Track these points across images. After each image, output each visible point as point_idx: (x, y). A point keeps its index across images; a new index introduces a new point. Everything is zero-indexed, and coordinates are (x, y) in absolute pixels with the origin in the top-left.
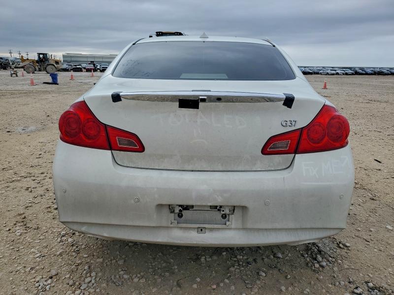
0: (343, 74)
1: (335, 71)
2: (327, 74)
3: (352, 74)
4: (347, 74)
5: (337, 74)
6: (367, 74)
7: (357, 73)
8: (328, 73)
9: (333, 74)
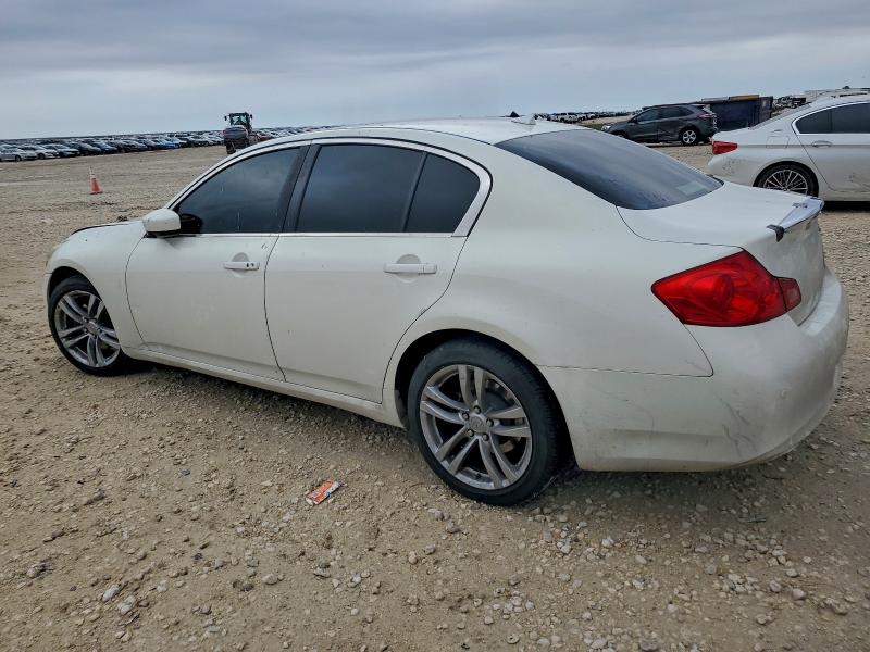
0: (55, 156)
1: (34, 149)
2: (17, 158)
3: (75, 155)
4: (62, 155)
5: (41, 156)
6: (104, 152)
7: (83, 152)
8: (17, 156)
9: (32, 158)
